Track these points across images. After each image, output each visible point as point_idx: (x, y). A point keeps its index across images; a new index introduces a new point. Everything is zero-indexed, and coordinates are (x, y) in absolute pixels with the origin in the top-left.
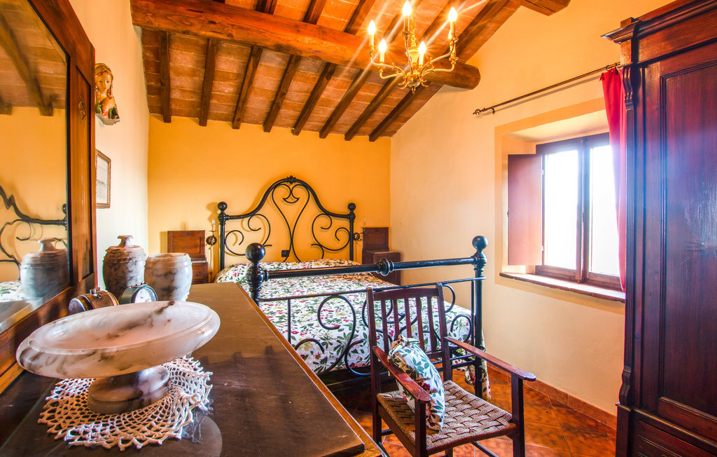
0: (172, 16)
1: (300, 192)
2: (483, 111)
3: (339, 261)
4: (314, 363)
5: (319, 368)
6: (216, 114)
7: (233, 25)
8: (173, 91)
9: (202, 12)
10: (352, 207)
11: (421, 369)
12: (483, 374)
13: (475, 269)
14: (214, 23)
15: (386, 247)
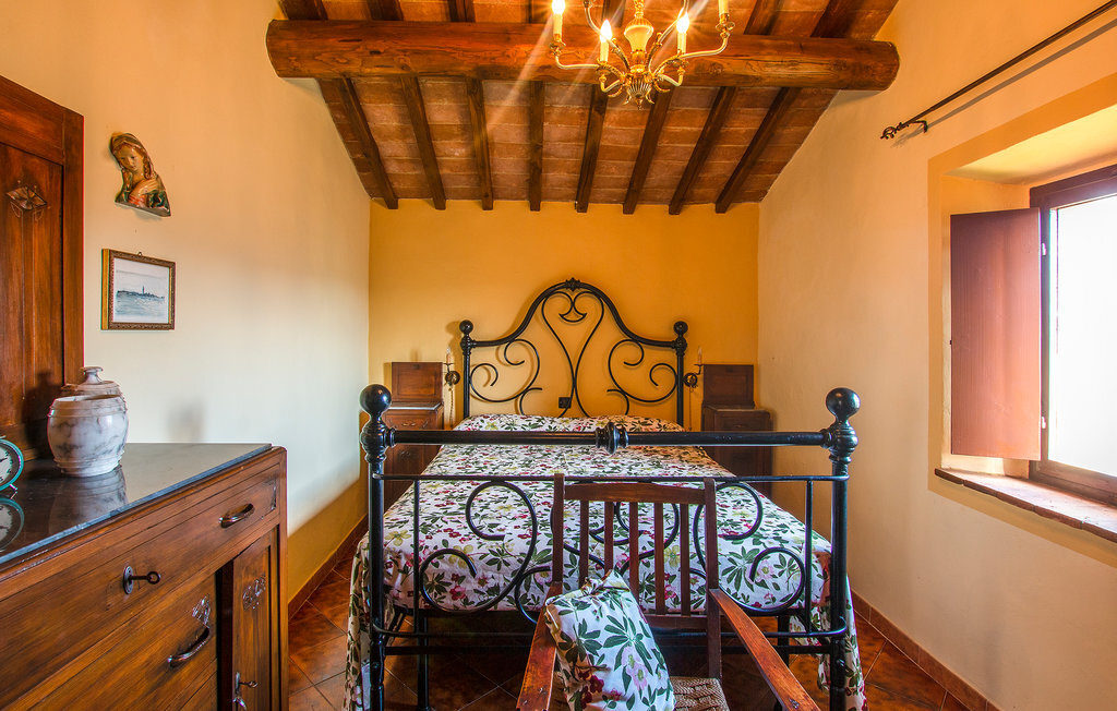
0: (319, 54)
1: (588, 304)
2: (898, 129)
3: (642, 420)
4: (476, 591)
5: (485, 601)
6: (456, 191)
7: (404, 51)
8: (388, 163)
9: (358, 41)
10: (681, 327)
11: (594, 647)
12: (848, 679)
13: (831, 457)
14: (378, 53)
15: (748, 400)
